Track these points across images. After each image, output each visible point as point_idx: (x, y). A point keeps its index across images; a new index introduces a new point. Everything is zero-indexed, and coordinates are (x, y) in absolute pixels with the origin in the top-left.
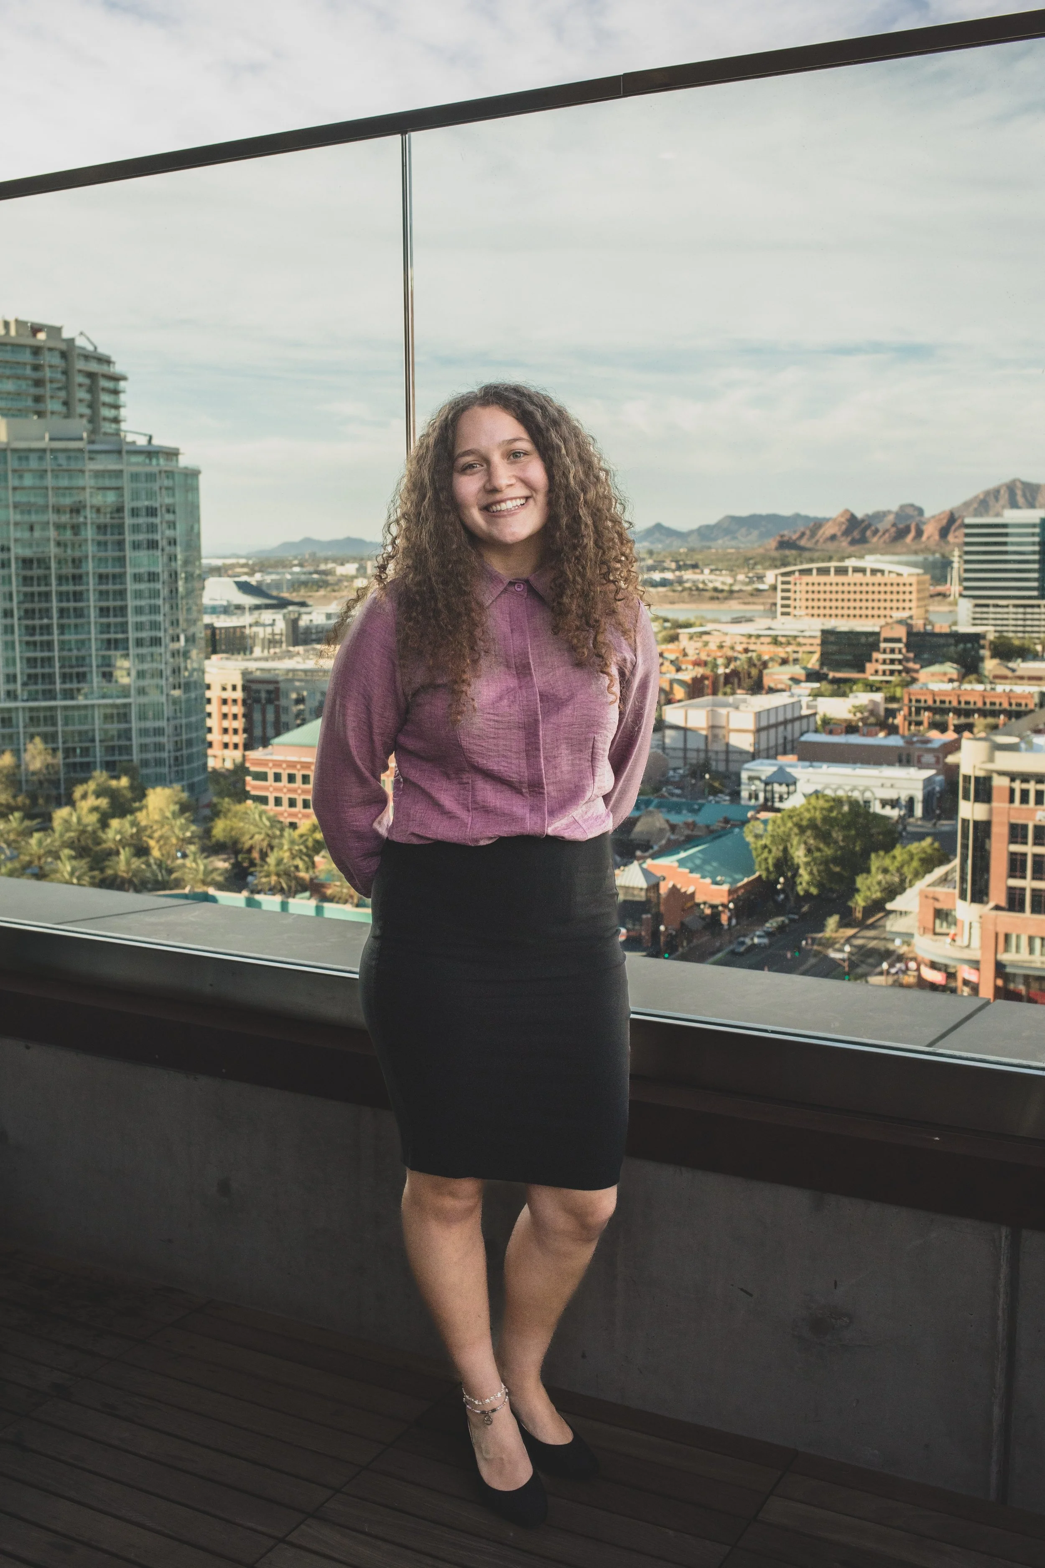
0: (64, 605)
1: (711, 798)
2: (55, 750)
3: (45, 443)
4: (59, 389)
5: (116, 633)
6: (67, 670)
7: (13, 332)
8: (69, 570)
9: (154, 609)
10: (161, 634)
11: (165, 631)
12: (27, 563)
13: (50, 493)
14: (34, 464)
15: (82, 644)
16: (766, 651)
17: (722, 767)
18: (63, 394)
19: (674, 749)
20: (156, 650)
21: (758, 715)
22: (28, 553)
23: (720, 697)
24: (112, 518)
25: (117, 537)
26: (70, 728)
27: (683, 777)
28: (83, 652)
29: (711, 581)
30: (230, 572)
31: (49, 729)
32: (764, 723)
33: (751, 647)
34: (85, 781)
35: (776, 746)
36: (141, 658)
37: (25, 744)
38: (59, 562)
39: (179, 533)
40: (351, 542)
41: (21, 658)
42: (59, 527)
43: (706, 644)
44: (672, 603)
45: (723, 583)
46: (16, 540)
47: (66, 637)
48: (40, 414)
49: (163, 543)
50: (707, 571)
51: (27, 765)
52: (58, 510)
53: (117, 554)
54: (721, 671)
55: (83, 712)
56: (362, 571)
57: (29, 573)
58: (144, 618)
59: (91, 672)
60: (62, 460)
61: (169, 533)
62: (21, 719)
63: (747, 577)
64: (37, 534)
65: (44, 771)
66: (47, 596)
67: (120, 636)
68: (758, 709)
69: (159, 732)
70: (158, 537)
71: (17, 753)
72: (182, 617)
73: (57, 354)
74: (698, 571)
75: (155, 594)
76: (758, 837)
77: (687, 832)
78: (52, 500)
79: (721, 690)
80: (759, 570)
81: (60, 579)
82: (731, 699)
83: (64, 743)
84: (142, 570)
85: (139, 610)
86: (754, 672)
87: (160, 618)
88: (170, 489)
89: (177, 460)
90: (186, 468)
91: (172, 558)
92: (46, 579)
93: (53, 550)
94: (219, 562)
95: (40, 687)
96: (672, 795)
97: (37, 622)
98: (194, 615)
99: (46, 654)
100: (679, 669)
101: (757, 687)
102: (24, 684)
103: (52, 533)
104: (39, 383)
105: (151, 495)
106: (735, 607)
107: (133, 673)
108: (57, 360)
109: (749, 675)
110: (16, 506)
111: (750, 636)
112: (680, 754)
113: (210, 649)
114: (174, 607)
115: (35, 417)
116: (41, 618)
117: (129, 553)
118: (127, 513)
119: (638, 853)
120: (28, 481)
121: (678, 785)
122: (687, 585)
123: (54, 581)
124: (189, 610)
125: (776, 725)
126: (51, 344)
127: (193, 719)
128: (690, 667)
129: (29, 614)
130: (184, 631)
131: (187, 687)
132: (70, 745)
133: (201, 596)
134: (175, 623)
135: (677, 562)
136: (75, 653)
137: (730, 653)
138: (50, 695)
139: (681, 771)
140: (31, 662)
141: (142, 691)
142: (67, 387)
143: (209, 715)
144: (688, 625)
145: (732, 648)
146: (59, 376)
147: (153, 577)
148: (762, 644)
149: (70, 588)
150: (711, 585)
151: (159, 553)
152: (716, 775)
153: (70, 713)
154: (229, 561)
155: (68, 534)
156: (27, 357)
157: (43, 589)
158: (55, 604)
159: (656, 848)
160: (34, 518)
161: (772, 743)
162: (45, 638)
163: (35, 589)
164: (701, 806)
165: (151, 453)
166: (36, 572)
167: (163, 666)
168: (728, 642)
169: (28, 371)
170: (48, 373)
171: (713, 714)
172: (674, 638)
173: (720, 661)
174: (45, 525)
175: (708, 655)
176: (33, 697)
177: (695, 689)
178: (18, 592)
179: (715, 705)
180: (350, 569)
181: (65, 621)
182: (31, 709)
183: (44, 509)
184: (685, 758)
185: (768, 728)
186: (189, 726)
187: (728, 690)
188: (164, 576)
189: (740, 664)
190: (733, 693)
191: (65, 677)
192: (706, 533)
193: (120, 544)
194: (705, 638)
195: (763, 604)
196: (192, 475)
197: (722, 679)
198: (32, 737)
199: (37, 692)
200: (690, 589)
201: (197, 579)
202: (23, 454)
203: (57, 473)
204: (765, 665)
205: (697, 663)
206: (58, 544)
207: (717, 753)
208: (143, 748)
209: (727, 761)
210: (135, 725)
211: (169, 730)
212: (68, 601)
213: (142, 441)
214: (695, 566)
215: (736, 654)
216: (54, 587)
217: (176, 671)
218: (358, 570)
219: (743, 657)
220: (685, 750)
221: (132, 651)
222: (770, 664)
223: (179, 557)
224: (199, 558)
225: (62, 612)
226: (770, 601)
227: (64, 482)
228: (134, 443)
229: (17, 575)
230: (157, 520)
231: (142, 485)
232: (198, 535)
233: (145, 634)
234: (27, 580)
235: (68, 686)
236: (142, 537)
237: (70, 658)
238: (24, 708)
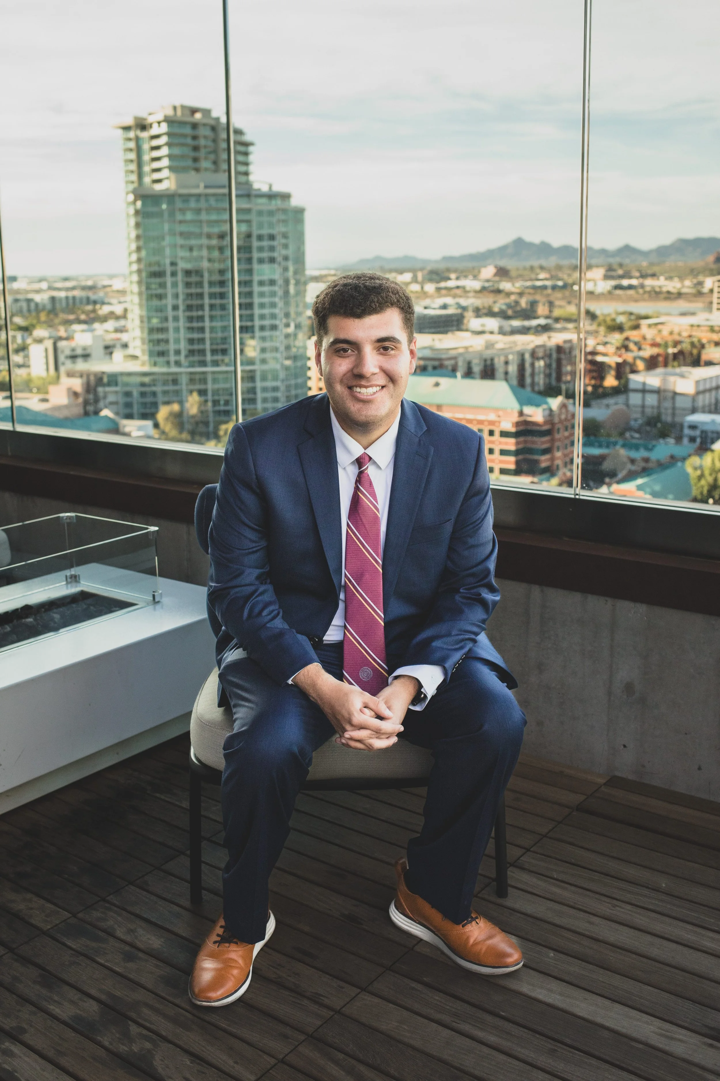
0: (213, 301)
1: (661, 441)
2: (206, 401)
3: (201, 190)
4: (210, 153)
5: (247, 321)
6: (215, 347)
7: (179, 113)
8: (216, 278)
9: (273, 305)
10: (277, 322)
11: (281, 320)
12: (188, 273)
13: (205, 225)
14: (193, 204)
15: (225, 328)
16: (705, 336)
17: (669, 419)
18: (212, 157)
19: (635, 406)
20: (274, 333)
21: (697, 382)
22: (189, 266)
23: (670, 369)
24: (245, 241)
25: (247, 255)
26: (216, 386)
27: (641, 426)
28: (226, 334)
29: (665, 286)
30: (325, 280)
31: (202, 387)
32: (701, 388)
33: (694, 333)
34: (226, 422)
35: (710, 405)
36: (263, 339)
37: (187, 397)
38: (210, 272)
39: (290, 252)
40: (406, 258)
41: (185, 339)
42: (210, 248)
43: (660, 331)
44: (636, 301)
45: (674, 287)
46: (182, 258)
47: (214, 324)
48: (197, 170)
49: (279, 259)
50: (662, 278)
51: (188, 412)
52: (209, 236)
53: (247, 267)
54: (671, 351)
55: (225, 376)
56: (415, 280)
57: (189, 280)
58: (266, 311)
59: (231, 349)
60: (212, 202)
61: (284, 252)
62: (184, 380)
63: (692, 282)
64: (195, 253)
65: (200, 415)
66: (201, 296)
67: (249, 324)
68: (697, 378)
69: (275, 389)
70: (275, 255)
71: (181, 403)
72: (292, 310)
73: (208, 128)
74: (655, 278)
75: (273, 294)
76: (695, 469)
77: (643, 464)
78: (206, 229)
79: (670, 362)
80: (701, 278)
81: (211, 284)
82: (678, 370)
83: (213, 395)
84: (265, 278)
85: (262, 306)
86: (695, 352)
87: (276, 311)
88: (284, 221)
89: (289, 201)
90: (296, 207)
91: (286, 269)
92: (200, 284)
93: (205, 264)
94: (316, 273)
95: (196, 358)
96: (632, 437)
97: (194, 314)
98: (301, 309)
99: (200, 336)
100: (640, 349)
101: (696, 362)
102: (186, 356)
103: (205, 253)
104: (196, 148)
105: (271, 225)
106: (682, 305)
107: (258, 349)
108: (208, 132)
109: (691, 354)
110: (181, 234)
111: (692, 326)
112: (640, 409)
113: (310, 333)
114: (287, 304)
115: (193, 173)
116: (197, 310)
117: (256, 266)
118: (254, 239)
119: (607, 480)
120: (189, 216)
121: (638, 431)
122: (648, 289)
123: (206, 285)
124: (297, 306)
125: (710, 390)
126: (206, 121)
127: (300, 381)
128: (648, 347)
129: (189, 308)
130: (294, 320)
131: (295, 358)
132: (216, 398)
133: (304, 296)
134: (287, 315)
135: (640, 271)
136: (220, 335)
137: (677, 338)
138: (203, 363)
139: (640, 422)
140: (191, 341)
141: (264, 361)
142: (215, 151)
143: (310, 378)
144: (646, 317)
145: (679, 334)
146: (210, 143)
147: (272, 282)
148: (702, 331)
149: (217, 290)
150: (665, 289)
151: (276, 266)
152: (665, 424)
153: (216, 376)
154: (324, 272)
155: (216, 254)
156: (188, 130)
157: (199, 290)
158: (207, 301)
159: (620, 476)
160: (193, 242)
161: (707, 402)
162: (200, 324)
163: (193, 290)
164: (654, 446)
165: (271, 196)
166: (194, 279)
167: (278, 345)
168: (676, 330)
169: (189, 141)
170: (202, 142)
171: (664, 381)
172: (637, 327)
173: (670, 344)
174: (200, 247)
175: (662, 338)
176: (192, 365)
177: (652, 363)
178: (183, 293)
179: (666, 374)
180: (407, 277)
181: (214, 313)
182: (191, 373)
183: (199, 236)
184: (643, 412)
185: (704, 392)
186: (297, 386)
187: (676, 363)
188: (280, 282)
189: (686, 346)
190: (679, 366)
191: (214, 352)
192: (663, 252)
193: (249, 260)
194: (660, 327)
195: (704, 302)
196: (300, 212)
197: (671, 357)
198: (191, 392)
199: (194, 362)
200: (649, 292)
201: (301, 283)
202: (186, 198)
203: (209, 210)
204: (703, 346)
205: (654, 345)
206: (210, 260)
207: (666, 409)
208: (265, 400)
209: (674, 415)
210: (259, 384)
211: (283, 388)
212: (216, 298)
213: (265, 189)
214: (653, 275)
215: (682, 339)
216: (206, 289)
217: (288, 348)
218: (412, 278)
219: (688, 340)
220: (643, 406)
221: (258, 334)
222: (707, 346)
223: (291, 269)
224: (304, 269)
225: (212, 307)
226: (708, 300)
227: (214, 217)
228: (259, 190)
229: (183, 281)
230: (275, 243)
231: (265, 219)
232: (303, 254)
233: (267, 322)
234: (188, 285)
235: (215, 358)
236: (265, 255)
237: (216, 339)
238: (186, 373)
